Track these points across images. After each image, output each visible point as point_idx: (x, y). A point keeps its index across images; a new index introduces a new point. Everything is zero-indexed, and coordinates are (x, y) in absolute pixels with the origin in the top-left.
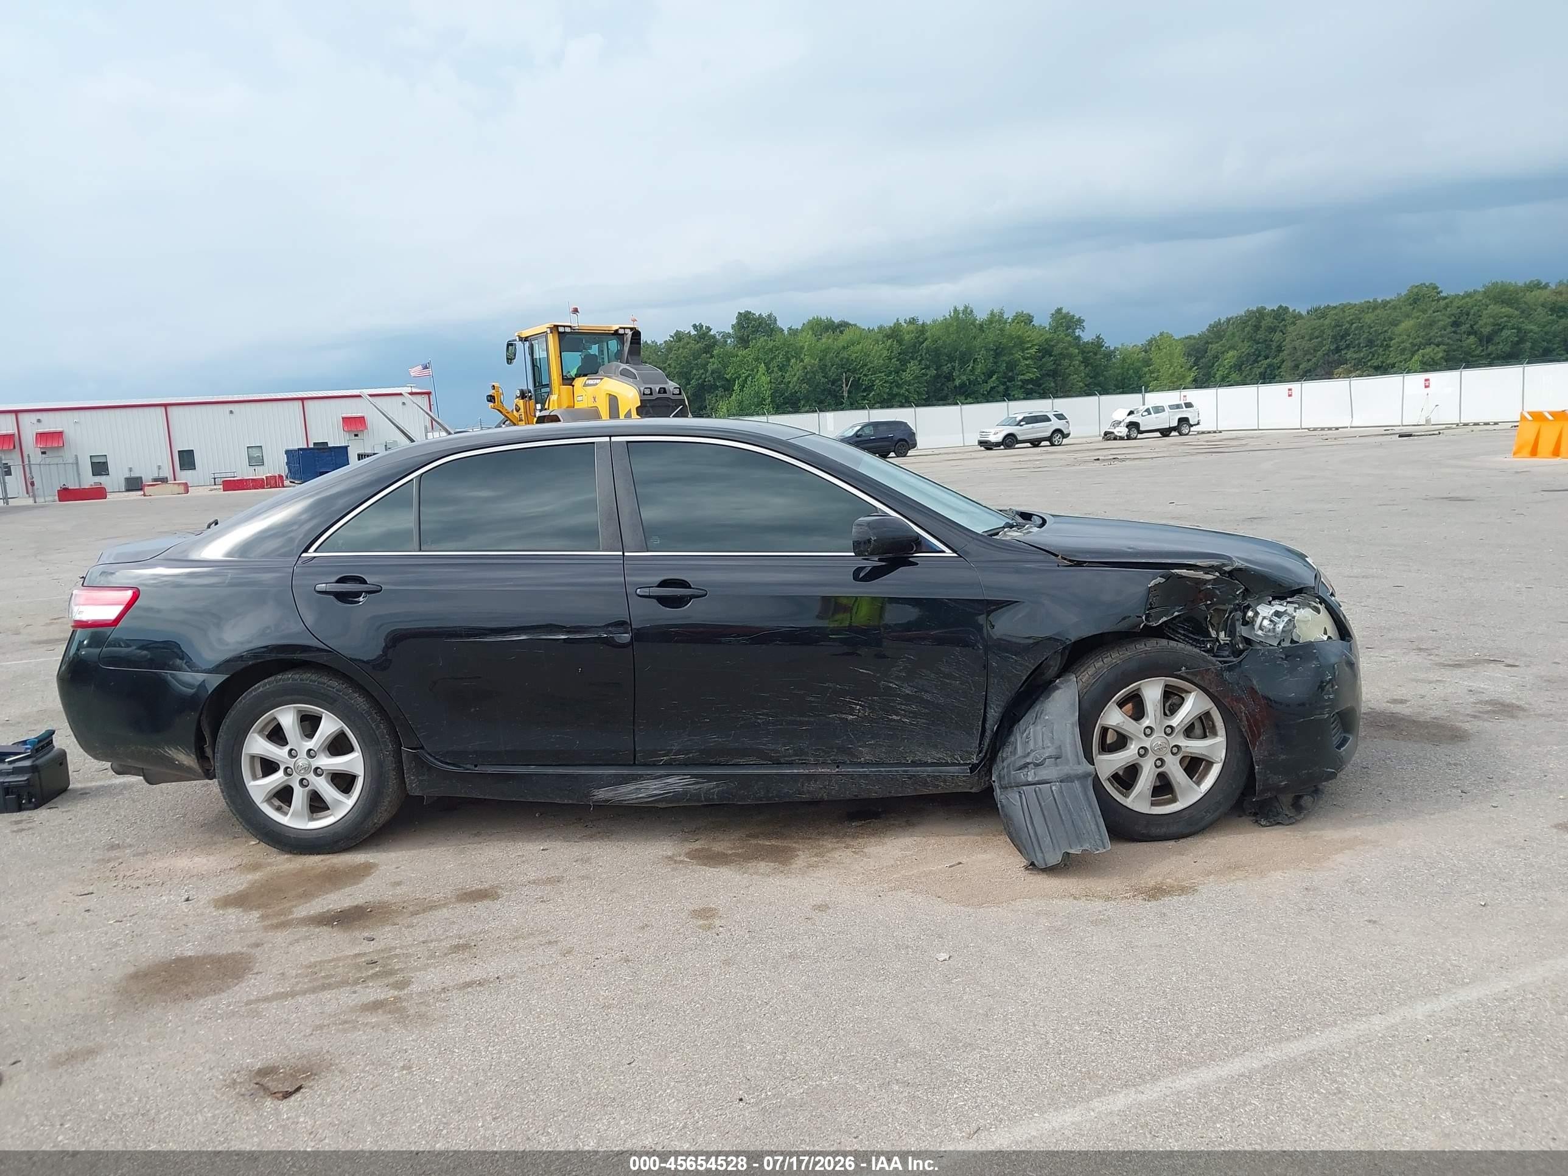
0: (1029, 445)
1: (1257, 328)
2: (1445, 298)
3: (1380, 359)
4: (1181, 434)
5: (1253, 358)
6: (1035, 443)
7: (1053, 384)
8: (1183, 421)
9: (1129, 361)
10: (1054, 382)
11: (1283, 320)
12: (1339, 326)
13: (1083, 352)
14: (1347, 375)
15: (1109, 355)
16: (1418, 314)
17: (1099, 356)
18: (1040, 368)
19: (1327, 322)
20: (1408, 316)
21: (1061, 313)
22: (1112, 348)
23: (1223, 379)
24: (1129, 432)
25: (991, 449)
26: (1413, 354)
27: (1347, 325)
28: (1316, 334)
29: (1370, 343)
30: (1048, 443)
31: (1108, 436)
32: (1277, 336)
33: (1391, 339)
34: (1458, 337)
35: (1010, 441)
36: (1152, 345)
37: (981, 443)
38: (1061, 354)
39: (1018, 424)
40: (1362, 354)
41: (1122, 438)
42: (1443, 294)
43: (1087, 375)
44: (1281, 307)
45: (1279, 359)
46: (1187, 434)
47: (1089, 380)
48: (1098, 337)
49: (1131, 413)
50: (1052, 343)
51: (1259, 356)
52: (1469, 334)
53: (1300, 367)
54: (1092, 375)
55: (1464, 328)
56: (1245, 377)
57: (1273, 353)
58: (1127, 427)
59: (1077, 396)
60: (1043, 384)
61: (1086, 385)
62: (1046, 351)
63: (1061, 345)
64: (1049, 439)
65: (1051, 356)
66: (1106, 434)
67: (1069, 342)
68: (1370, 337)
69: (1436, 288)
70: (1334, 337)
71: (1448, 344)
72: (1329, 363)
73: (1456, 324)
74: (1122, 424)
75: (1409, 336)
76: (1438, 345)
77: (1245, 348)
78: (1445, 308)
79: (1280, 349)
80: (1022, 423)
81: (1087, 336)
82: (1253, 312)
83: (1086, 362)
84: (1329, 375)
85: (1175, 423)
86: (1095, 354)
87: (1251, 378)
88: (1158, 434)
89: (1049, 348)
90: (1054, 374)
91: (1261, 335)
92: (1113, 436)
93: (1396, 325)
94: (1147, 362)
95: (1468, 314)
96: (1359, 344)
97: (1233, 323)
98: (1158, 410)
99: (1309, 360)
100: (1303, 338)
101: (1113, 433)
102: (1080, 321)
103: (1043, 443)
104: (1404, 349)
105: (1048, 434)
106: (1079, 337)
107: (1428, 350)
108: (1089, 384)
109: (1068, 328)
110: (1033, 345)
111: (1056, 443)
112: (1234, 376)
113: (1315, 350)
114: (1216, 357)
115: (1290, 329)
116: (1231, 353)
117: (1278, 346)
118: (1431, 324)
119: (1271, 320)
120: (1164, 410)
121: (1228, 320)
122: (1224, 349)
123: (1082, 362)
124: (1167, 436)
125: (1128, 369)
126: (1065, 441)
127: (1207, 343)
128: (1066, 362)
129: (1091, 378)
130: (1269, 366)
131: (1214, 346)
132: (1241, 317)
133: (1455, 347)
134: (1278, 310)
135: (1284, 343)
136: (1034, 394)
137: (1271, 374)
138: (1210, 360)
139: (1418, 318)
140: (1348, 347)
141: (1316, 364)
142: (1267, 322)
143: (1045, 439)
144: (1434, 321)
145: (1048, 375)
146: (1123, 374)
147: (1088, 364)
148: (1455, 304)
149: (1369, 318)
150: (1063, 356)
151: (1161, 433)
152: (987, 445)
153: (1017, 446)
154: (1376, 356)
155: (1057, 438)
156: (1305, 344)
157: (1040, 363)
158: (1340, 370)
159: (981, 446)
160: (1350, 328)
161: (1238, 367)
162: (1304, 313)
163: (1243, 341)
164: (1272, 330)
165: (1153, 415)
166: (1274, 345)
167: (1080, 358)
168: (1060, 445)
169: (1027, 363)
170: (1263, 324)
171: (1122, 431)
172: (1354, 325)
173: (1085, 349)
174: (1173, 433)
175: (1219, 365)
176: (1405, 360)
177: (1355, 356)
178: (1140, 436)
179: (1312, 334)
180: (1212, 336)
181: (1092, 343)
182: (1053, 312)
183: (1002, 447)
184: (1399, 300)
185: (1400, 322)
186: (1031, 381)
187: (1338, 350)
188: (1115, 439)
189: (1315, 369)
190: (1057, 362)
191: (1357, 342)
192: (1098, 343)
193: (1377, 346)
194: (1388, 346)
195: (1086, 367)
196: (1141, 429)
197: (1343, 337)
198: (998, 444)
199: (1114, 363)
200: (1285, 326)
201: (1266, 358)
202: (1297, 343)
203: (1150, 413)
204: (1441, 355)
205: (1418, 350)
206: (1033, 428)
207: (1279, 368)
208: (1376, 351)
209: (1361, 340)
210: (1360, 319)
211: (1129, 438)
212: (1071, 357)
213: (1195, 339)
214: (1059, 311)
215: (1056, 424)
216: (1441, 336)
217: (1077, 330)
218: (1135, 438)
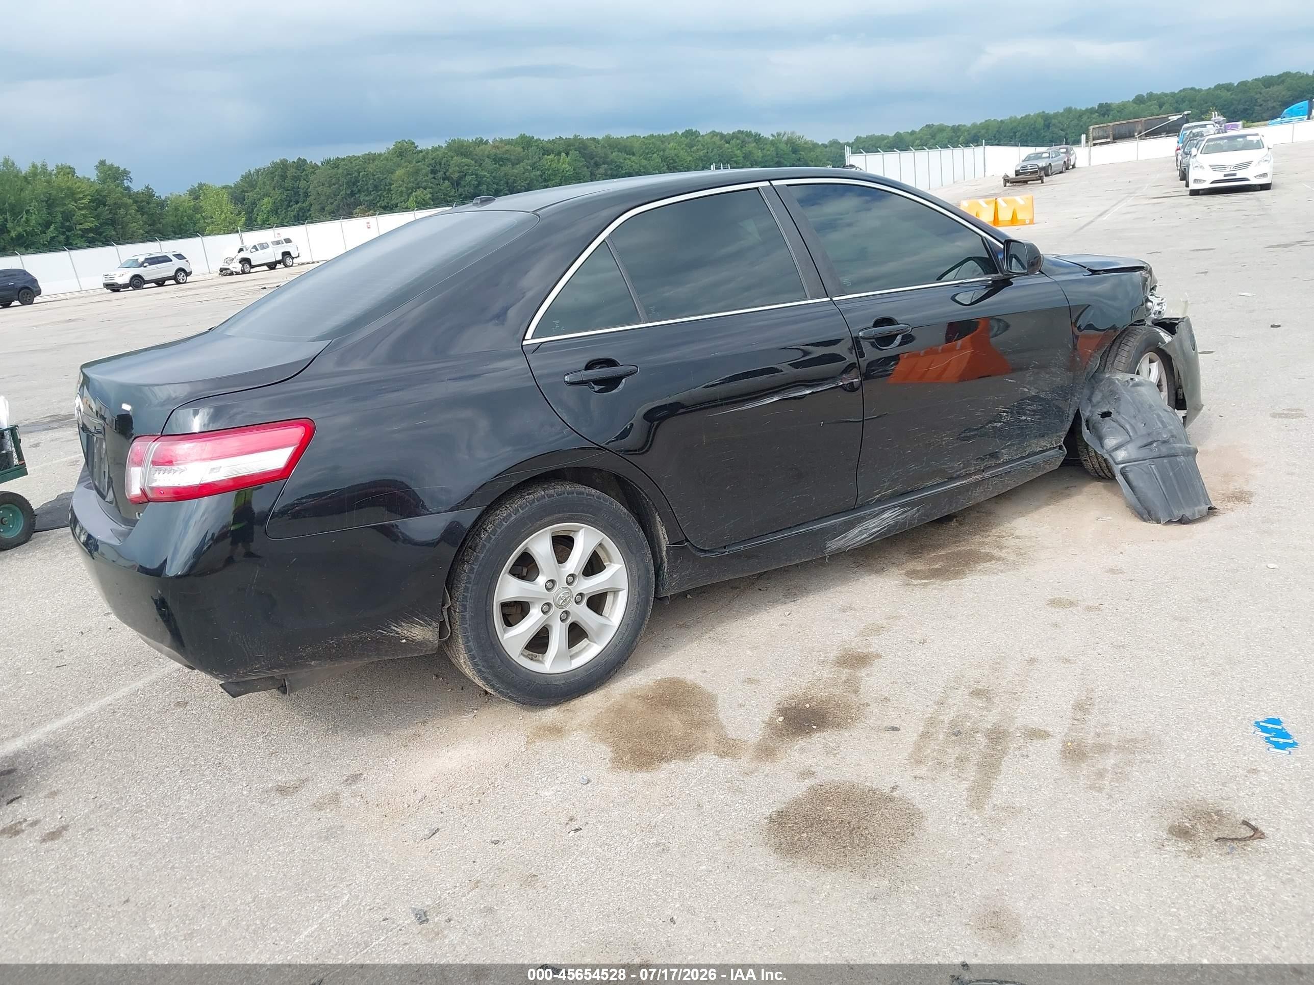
0: (153, 285)
1: (284, 177)
2: (421, 151)
3: (386, 201)
4: (286, 266)
5: (286, 203)
6: (160, 283)
7: (114, 233)
8: (286, 254)
9: (181, 209)
10: (114, 230)
11: (304, 170)
12: (350, 175)
13: (136, 202)
14: (364, 214)
15: (162, 204)
16: (406, 164)
17: (152, 206)
18: (97, 217)
19: (340, 171)
20: (399, 166)
21: (105, 165)
22: (163, 198)
23: (264, 222)
24: (243, 267)
25: (118, 291)
26: (409, 195)
27: (356, 174)
28: (334, 180)
29: (376, 188)
30: (173, 282)
31: (224, 272)
32: (303, 184)
33: (391, 184)
34: (436, 182)
35: (137, 282)
36: (196, 194)
37: (107, 286)
38: (115, 204)
39: (141, 265)
40: (372, 197)
41: (237, 273)
42: (419, 149)
43: (145, 223)
44: (299, 159)
45: (307, 203)
46: (291, 266)
47: (148, 228)
48: (147, 187)
49: (241, 250)
50: (104, 194)
51: (290, 201)
52: (444, 179)
53: (326, 209)
54: (149, 223)
55: (440, 175)
56: (282, 219)
57: (301, 198)
58: (240, 262)
59: (140, 242)
60: (103, 232)
61: (147, 232)
62: (99, 201)
63: (114, 196)
64: (175, 278)
65: (105, 205)
66: (222, 270)
67: (121, 193)
68: (375, 183)
69: (413, 143)
70: (347, 183)
71: (431, 188)
72: (348, 205)
73: (434, 172)
74: (235, 260)
75: (403, 181)
76: (425, 189)
77: (278, 195)
78: (424, 159)
79: (306, 195)
80: (145, 265)
81: (137, 186)
82: (276, 164)
83: (140, 210)
84: (349, 215)
85: (279, 257)
86: (148, 203)
87: (287, 220)
88: (265, 268)
89: (101, 198)
90: (113, 222)
91: (289, 183)
92: (229, 272)
93: (392, 173)
94: (197, 209)
95: (440, 164)
96: (368, 188)
97: (262, 174)
98: (264, 246)
99: (332, 203)
100: (323, 185)
101: (228, 269)
102: (126, 173)
103: (167, 283)
104: (402, 192)
105: (172, 273)
106: (128, 188)
107: (419, 192)
108: (149, 231)
109: (116, 179)
110: (85, 196)
111: (181, 281)
112: (273, 219)
113: (335, 195)
114: (254, 204)
115: (312, 177)
116: (266, 200)
117: (305, 193)
118: (417, 172)
119: (294, 170)
120: (268, 246)
121: (257, 171)
122: (259, 196)
123: (138, 211)
124: (274, 268)
125: (182, 217)
126: (189, 279)
127: (243, 191)
128: (122, 211)
129: (150, 225)
130: (301, 209)
131: (250, 194)
132: (269, 168)
133: (437, 190)
134: (298, 162)
135: (309, 190)
136: (96, 243)
137: (303, 216)
138: (249, 207)
139: (407, 168)
140: (359, 191)
141: (338, 206)
142: (291, 172)
143: (169, 278)
144: (418, 170)
145: (107, 224)
146: (178, 220)
147: (144, 212)
148: (430, 156)
149: (371, 168)
150: (117, 206)
151: (269, 266)
152: (114, 288)
153: (145, 286)
154: (382, 198)
155: (181, 277)
156: (328, 191)
157: (96, 213)
158: (358, 210)
159: (107, 289)
160: (359, 175)
161: (275, 211)
162: (320, 164)
163: (274, 189)
164: (296, 178)
165: (260, 252)
166: (301, 192)
167: (135, 207)
168: (185, 283)
169: (83, 213)
170: (289, 174)
171: (237, 267)
172: (361, 174)
173: (136, 199)
174: (278, 266)
175: (258, 210)
176: (404, 200)
177: (367, 198)
178: (252, 270)
179: (330, 181)
180: (246, 185)
181: (143, 193)
182: (97, 164)
183: (130, 288)
184: (389, 153)
185: (395, 170)
186: (90, 230)
187: (352, 194)
188: (232, 274)
189: (338, 210)
190: (113, 211)
191: (366, 187)
192: (149, 194)
193: (381, 190)
194: (390, 190)
195: (143, 215)
196: (253, 263)
197: (354, 184)
198: (125, 286)
199: (168, 211)
200: (307, 175)
201: (297, 202)
202: (320, 189)
203: (257, 250)
204: (429, 196)
205: (411, 193)
206: (156, 268)
207: (309, 210)
208: (381, 194)
209: (369, 186)
210: (364, 169)
211: (244, 272)
212: (126, 206)
213: (231, 188)
214: (102, 163)
215: (177, 264)
216: (426, 181)
217: (125, 181)
218: (249, 272)
